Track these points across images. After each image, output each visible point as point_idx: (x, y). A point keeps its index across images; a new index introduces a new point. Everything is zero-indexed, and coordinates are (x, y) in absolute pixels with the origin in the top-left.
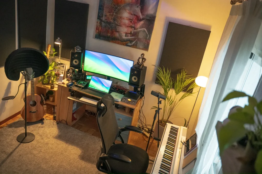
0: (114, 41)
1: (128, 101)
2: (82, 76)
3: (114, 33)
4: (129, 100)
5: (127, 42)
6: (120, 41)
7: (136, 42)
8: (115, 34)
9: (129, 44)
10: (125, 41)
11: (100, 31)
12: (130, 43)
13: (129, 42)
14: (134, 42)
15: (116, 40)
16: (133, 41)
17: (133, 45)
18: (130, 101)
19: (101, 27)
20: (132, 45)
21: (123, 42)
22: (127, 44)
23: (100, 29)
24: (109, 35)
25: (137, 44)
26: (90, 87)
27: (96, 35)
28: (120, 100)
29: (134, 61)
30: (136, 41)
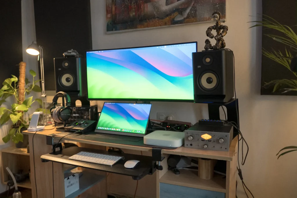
0: (146, 24)
1: (203, 140)
2: (86, 113)
3: (142, 5)
4: (206, 136)
5: (172, 16)
6: (157, 19)
7: (194, 9)
8: (144, 7)
9: (179, 18)
10: (167, 16)
11: (113, 13)
12: (179, 16)
13: (176, 14)
14: (188, 11)
15: (149, 19)
16: (185, 9)
17: (188, 17)
18: (209, 141)
19: (115, 5)
20: (185, 19)
21: (162, 19)
22: (174, 18)
23: (114, 9)
24: (132, 14)
25: (196, 11)
26: (99, 128)
27: (108, 25)
28: (177, 143)
29: (196, 42)
30: (192, 7)
